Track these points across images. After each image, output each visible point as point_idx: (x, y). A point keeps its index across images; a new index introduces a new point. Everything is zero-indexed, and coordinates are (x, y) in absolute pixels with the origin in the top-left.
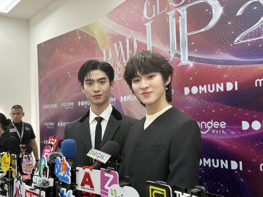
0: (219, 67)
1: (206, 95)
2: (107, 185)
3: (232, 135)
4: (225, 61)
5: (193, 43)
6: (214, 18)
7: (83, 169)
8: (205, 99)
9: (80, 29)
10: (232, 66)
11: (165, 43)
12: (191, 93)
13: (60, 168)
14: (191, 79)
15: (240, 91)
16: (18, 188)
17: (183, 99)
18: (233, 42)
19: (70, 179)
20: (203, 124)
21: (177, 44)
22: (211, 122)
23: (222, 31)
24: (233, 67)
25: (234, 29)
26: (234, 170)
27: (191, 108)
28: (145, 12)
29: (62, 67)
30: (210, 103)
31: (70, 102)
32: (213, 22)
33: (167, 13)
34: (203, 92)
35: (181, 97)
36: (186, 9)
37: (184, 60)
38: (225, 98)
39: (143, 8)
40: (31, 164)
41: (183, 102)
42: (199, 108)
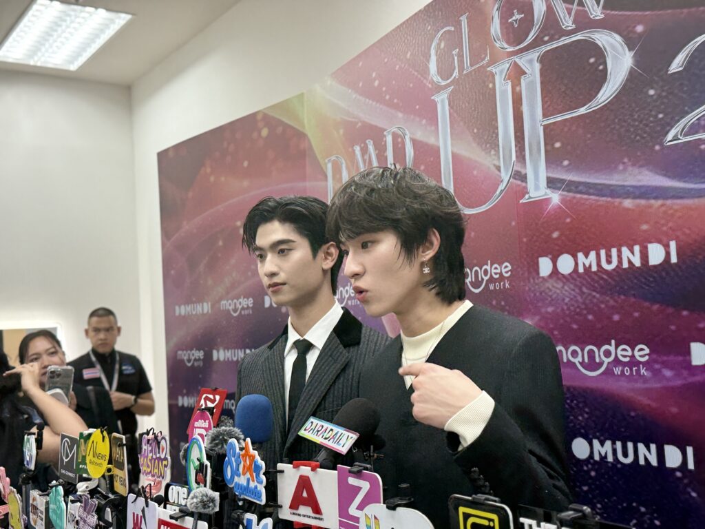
0: (628, 203)
1: (596, 278)
2: (356, 507)
3: (668, 379)
4: (643, 190)
5: (558, 145)
6: (612, 79)
7: (294, 467)
8: (593, 286)
9: (266, 112)
10: (660, 202)
11: (486, 146)
12: (555, 272)
13: (238, 465)
14: (555, 235)
15: (684, 267)
16: (137, 515)
17: (537, 287)
18: (662, 140)
19: (263, 491)
20: (591, 353)
21: (516, 146)
22: (610, 345)
23: (634, 113)
24: (662, 205)
25: (663, 107)
26: (673, 470)
27: (559, 310)
28: (433, 67)
29: (221, 207)
30: (608, 296)
31: (242, 297)
32: (608, 90)
33: (488, 69)
34: (588, 269)
35: (529, 282)
36: (538, 57)
37: (537, 188)
38: (645, 284)
39: (427, 57)
40: (163, 457)
41: (535, 295)
42: (578, 310)
